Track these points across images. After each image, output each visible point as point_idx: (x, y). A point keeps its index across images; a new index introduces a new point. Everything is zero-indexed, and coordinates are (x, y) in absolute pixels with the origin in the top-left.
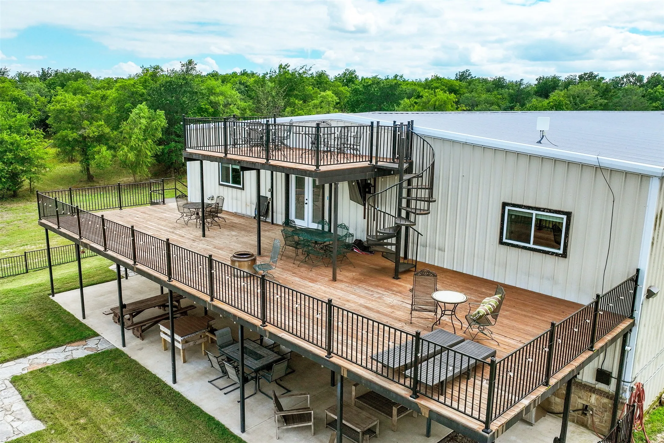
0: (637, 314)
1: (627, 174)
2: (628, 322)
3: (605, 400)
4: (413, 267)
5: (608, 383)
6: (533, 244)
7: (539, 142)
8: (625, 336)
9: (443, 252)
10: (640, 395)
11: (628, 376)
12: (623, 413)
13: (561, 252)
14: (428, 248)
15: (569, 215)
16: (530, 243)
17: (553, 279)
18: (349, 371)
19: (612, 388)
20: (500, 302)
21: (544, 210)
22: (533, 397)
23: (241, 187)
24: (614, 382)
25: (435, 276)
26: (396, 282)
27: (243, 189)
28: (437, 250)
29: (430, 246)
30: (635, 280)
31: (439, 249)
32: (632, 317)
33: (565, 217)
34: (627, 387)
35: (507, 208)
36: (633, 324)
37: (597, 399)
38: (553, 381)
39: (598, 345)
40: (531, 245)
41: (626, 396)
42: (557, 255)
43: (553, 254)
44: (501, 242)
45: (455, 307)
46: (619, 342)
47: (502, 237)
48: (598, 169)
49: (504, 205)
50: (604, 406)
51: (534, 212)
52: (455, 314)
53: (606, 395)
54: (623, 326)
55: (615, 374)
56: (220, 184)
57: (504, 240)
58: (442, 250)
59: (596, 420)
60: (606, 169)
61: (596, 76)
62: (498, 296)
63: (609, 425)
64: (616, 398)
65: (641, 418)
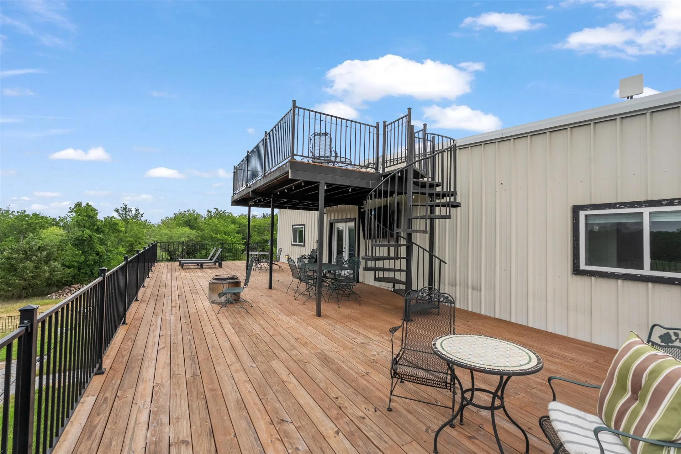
4: (435, 308)
6: (652, 269)
9: (479, 292)
14: (458, 287)
16: (642, 268)
23: (303, 244)
27: (304, 246)
28: (470, 290)
29: (460, 285)
31: (473, 289)
35: (583, 213)
40: (647, 271)
44: (576, 271)
45: (502, 386)
47: (579, 262)
49: (576, 210)
51: (646, 211)
52: (502, 406)
56: (292, 245)
57: (583, 266)
58: (477, 289)
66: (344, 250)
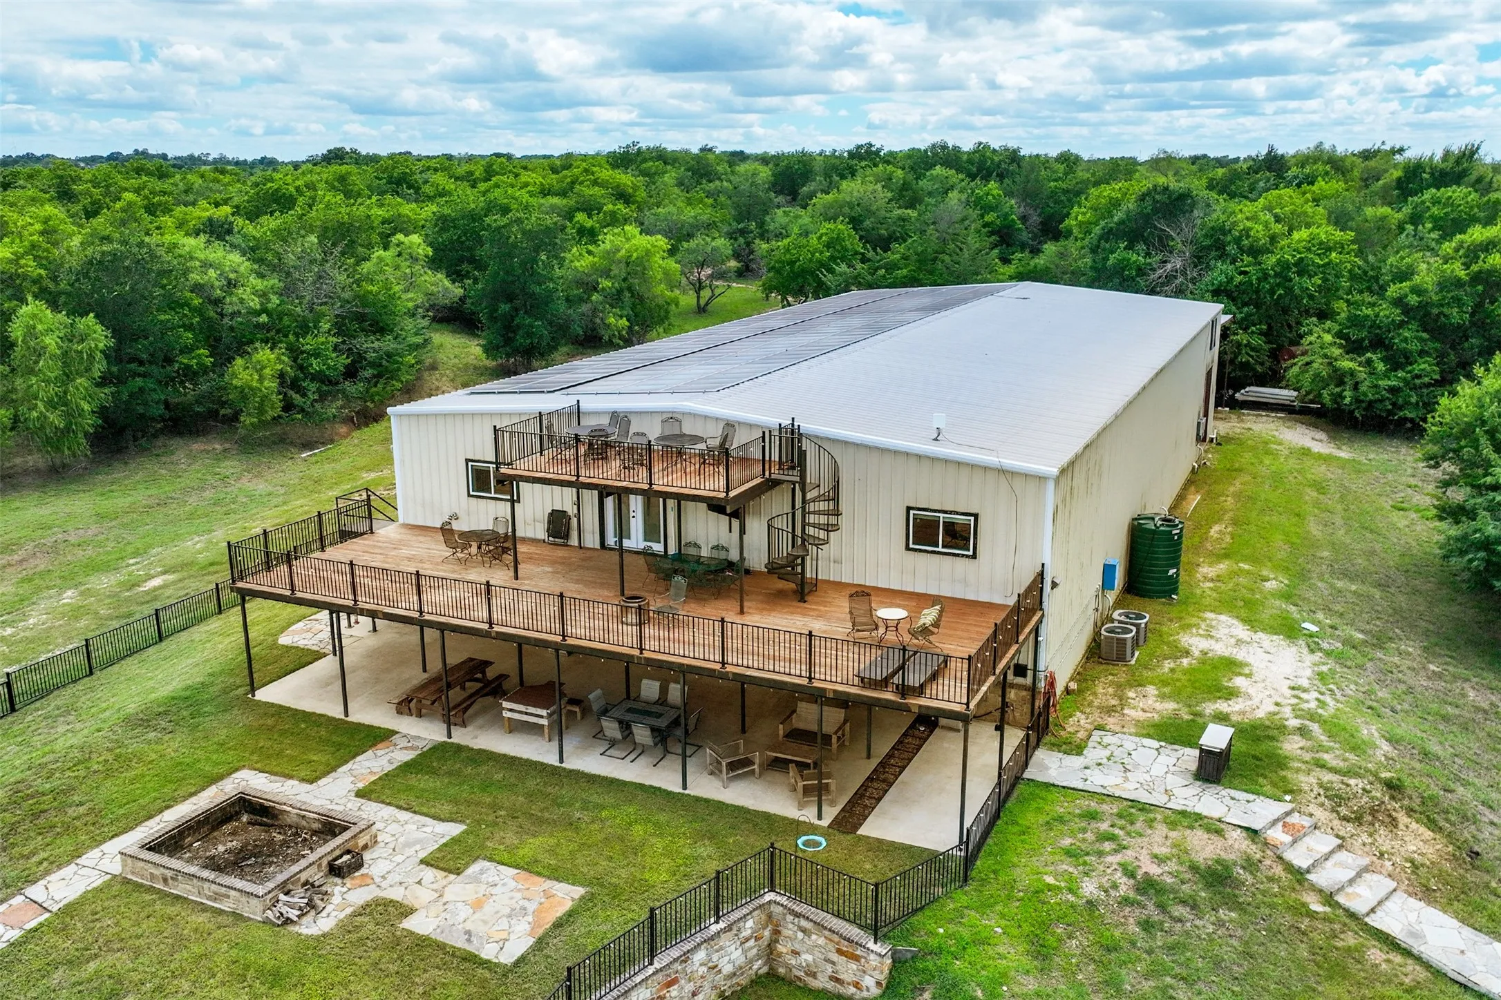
0: (1045, 605)
1: (1026, 476)
2: (1039, 614)
3: (1024, 693)
5: (1024, 676)
6: (942, 548)
7: (936, 439)
8: (1036, 631)
9: (840, 565)
10: (1052, 684)
11: (1041, 666)
12: (1039, 703)
13: (971, 553)
14: (820, 562)
15: (976, 516)
16: (938, 547)
17: (965, 582)
18: (835, 691)
19: (1028, 681)
20: (941, 611)
21: (951, 513)
22: (987, 684)
24: (1030, 673)
25: (869, 595)
26: (805, 605)
27: (517, 501)
28: (832, 563)
29: (822, 559)
30: (1041, 575)
31: (835, 562)
32: (1041, 609)
33: (972, 518)
34: (1042, 675)
35: (912, 512)
36: (1043, 615)
37: (1016, 694)
38: (997, 671)
39: (1021, 638)
40: (940, 549)
41: (1042, 685)
42: (967, 556)
43: (963, 555)
44: (908, 548)
46: (1032, 636)
47: (909, 543)
48: (1002, 471)
49: (909, 509)
50: (1023, 699)
51: (941, 515)
52: (898, 630)
53: (1024, 688)
54: (1035, 619)
55: (1030, 666)
56: (470, 496)
57: (911, 546)
58: (838, 562)
59: (1017, 714)
60: (1008, 472)
61: (878, 151)
62: (938, 607)
63: (1028, 716)
64: (1033, 689)
65: (1054, 705)
66: (632, 514)
